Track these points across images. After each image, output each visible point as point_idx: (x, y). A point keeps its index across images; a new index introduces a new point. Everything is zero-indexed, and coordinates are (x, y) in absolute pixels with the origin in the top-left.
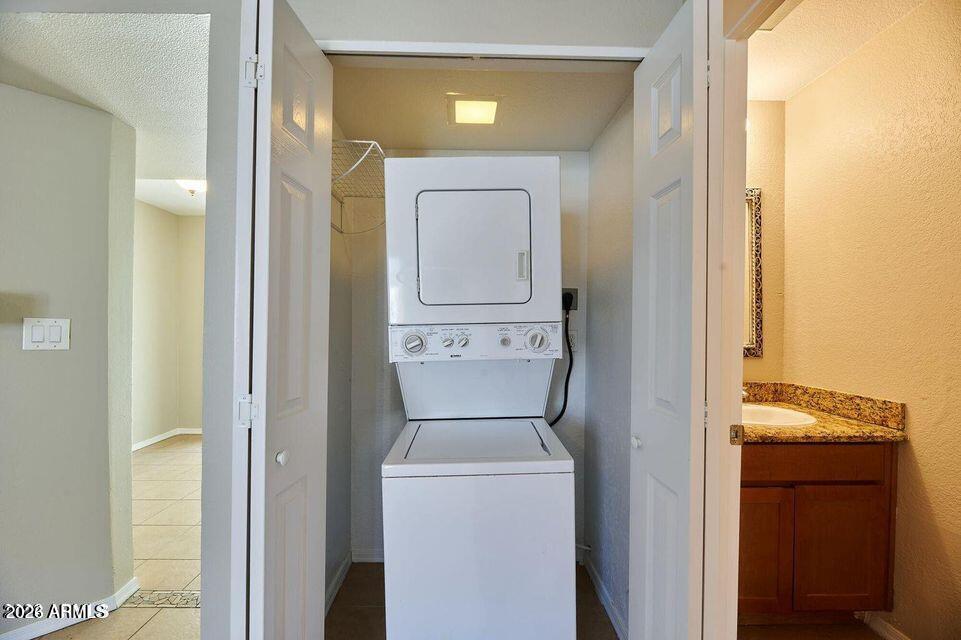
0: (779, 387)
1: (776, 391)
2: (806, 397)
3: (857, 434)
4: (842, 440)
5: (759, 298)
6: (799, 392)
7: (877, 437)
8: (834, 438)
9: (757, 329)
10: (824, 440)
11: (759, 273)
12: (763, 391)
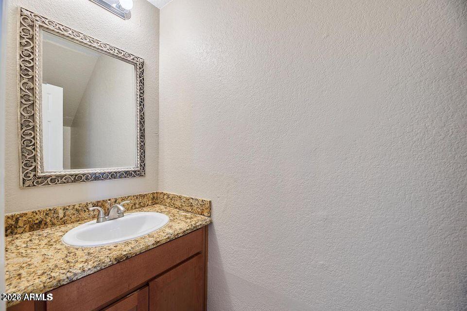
0: (155, 195)
1: (154, 198)
2: (169, 200)
3: (188, 228)
4: (180, 235)
5: (142, 136)
6: (165, 197)
7: (198, 226)
8: (175, 236)
9: (141, 157)
10: (169, 240)
11: (142, 118)
12: (145, 200)
